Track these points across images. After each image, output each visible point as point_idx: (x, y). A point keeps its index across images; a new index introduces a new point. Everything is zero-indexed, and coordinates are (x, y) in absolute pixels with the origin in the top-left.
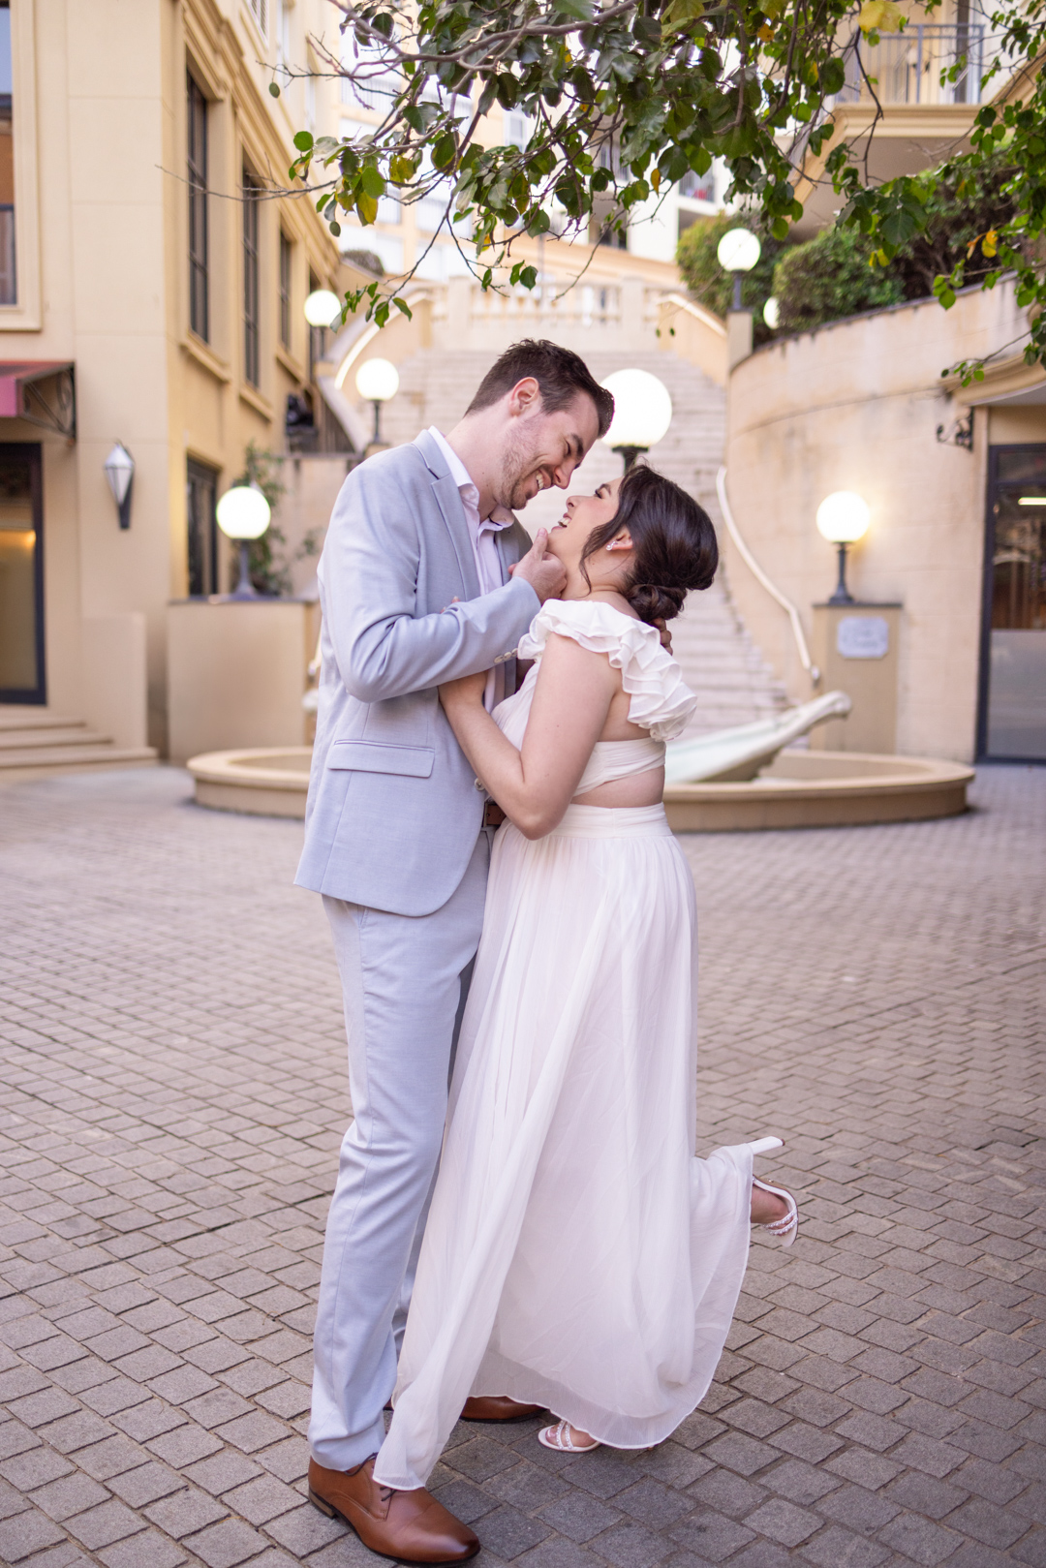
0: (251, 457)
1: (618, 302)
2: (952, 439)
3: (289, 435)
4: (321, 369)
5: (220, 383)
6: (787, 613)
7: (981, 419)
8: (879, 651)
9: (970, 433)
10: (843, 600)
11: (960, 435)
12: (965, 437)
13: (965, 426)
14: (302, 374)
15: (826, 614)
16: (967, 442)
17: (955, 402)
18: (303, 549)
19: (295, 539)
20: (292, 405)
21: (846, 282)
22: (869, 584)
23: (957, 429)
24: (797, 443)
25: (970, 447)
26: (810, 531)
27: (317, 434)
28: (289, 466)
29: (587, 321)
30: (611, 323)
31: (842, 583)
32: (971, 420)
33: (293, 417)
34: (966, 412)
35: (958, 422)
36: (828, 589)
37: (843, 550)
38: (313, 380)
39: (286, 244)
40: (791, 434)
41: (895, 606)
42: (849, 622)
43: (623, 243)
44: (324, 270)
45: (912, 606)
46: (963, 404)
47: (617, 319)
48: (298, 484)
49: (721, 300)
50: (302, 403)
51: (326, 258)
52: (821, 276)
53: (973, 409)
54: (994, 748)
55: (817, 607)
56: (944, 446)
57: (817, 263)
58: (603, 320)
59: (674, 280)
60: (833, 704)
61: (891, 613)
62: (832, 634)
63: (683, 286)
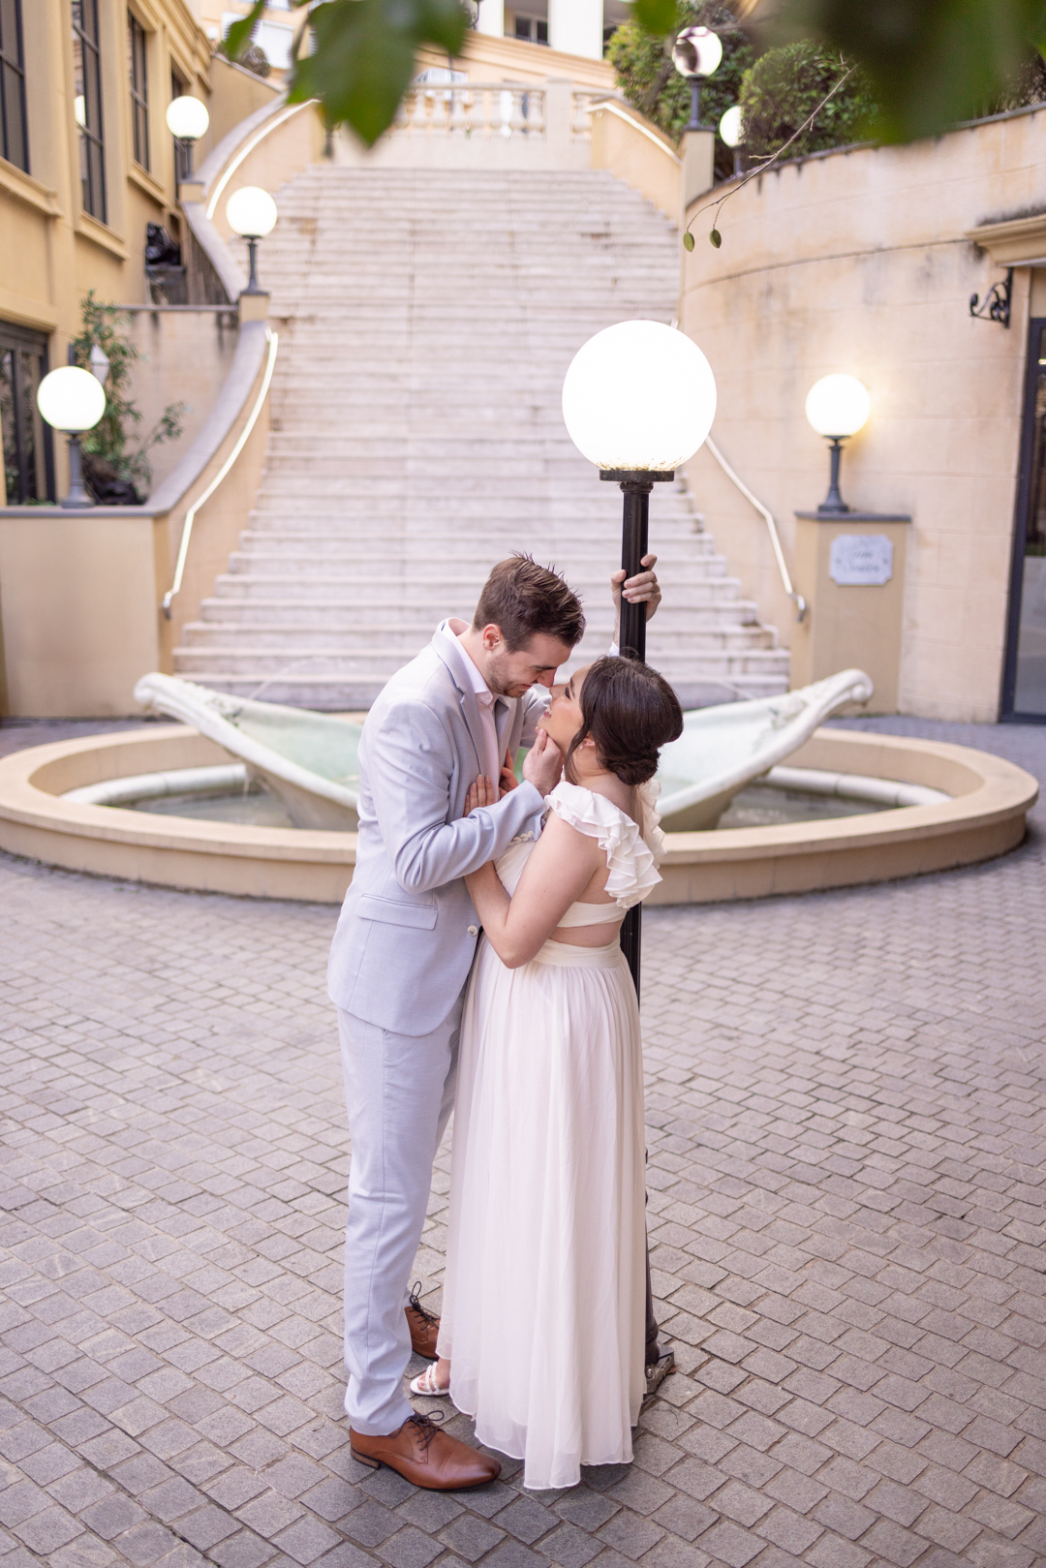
0: (93, 311)
1: (541, 108)
2: (986, 313)
3: (150, 274)
4: (187, 191)
5: (47, 219)
6: (762, 517)
7: (1022, 284)
8: (880, 577)
9: (1007, 303)
10: (837, 512)
11: (996, 306)
12: (1001, 309)
13: (1003, 295)
14: (166, 198)
15: (814, 530)
16: (1003, 314)
17: (987, 261)
18: (161, 429)
19: (152, 416)
20: (154, 237)
21: (840, 97)
22: (867, 491)
23: (993, 299)
24: (776, 305)
25: (1006, 322)
26: (792, 417)
27: (184, 272)
28: (144, 319)
29: (506, 131)
30: (533, 134)
31: (835, 488)
32: (1009, 285)
33: (154, 252)
34: (1002, 275)
35: (993, 290)
36: (816, 494)
37: (836, 447)
38: (178, 206)
39: (140, 34)
40: (769, 292)
41: (903, 520)
42: (845, 540)
43: (543, 35)
44: (192, 67)
45: (923, 521)
46: (997, 264)
47: (542, 130)
48: (156, 344)
49: (665, 109)
50: (166, 231)
51: (194, 52)
52: (806, 88)
53: (1011, 270)
54: (1022, 703)
55: (801, 516)
56: (977, 320)
57: (803, 70)
58: (525, 130)
59: (607, 81)
60: (850, 688)
61: (896, 529)
62: (823, 555)
63: (620, 92)
